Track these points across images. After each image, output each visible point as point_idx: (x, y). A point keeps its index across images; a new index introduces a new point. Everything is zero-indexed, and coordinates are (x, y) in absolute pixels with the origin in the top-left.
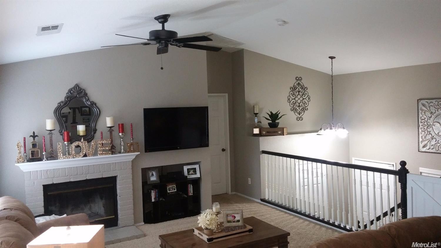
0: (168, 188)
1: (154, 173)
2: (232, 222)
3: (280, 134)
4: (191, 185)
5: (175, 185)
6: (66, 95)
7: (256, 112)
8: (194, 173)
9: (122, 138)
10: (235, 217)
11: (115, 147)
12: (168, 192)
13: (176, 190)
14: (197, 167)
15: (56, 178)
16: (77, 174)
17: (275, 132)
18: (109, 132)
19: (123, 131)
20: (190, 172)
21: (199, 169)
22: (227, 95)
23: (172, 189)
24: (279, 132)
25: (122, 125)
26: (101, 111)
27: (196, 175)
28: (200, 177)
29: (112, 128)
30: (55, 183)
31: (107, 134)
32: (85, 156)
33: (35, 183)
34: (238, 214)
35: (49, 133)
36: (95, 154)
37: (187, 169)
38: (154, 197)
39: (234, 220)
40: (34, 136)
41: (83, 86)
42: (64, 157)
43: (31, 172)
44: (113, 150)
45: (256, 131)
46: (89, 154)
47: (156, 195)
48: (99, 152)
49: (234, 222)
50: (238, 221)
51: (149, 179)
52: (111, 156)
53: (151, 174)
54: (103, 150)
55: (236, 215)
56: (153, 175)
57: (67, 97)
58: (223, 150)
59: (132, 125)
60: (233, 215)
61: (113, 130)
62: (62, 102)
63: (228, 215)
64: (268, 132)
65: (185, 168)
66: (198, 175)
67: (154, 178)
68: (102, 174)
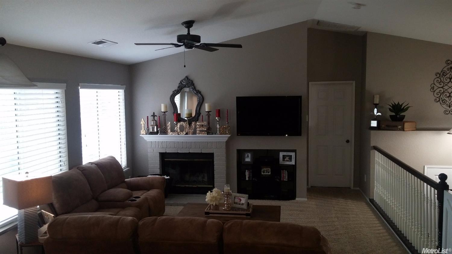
0: (262, 170)
1: (250, 155)
2: (238, 204)
3: (400, 129)
4: (286, 172)
5: (270, 169)
6: (178, 85)
7: (375, 103)
8: (289, 160)
9: (218, 122)
10: (241, 200)
11: (211, 129)
12: (262, 174)
13: (270, 174)
14: (293, 154)
15: (168, 149)
16: (183, 148)
17: (394, 126)
18: (207, 116)
19: (219, 116)
20: (286, 159)
21: (294, 156)
22: (354, 82)
23: (266, 172)
24: (399, 127)
25: (219, 110)
26: (204, 99)
27: (291, 162)
28: (294, 164)
29: (210, 113)
30: (167, 152)
31: (205, 117)
32: (187, 134)
33: (154, 151)
34: (243, 198)
35: (163, 114)
36: (194, 133)
37: (283, 155)
38: (248, 176)
39: (240, 203)
40: (154, 116)
41: (192, 77)
42: (172, 133)
43: (152, 142)
44: (210, 131)
45: (374, 124)
46: (189, 133)
47: (250, 174)
48: (197, 132)
49: (240, 204)
50: (243, 204)
51: (244, 159)
52: (206, 135)
53: (246, 155)
54: (200, 131)
55: (242, 199)
56: (248, 156)
57: (179, 87)
58: (348, 141)
59: (227, 111)
60: (240, 198)
61: (210, 115)
62: (175, 90)
63: (236, 197)
64: (387, 126)
65: (281, 154)
66: (293, 163)
67: (248, 160)
68: (201, 150)
